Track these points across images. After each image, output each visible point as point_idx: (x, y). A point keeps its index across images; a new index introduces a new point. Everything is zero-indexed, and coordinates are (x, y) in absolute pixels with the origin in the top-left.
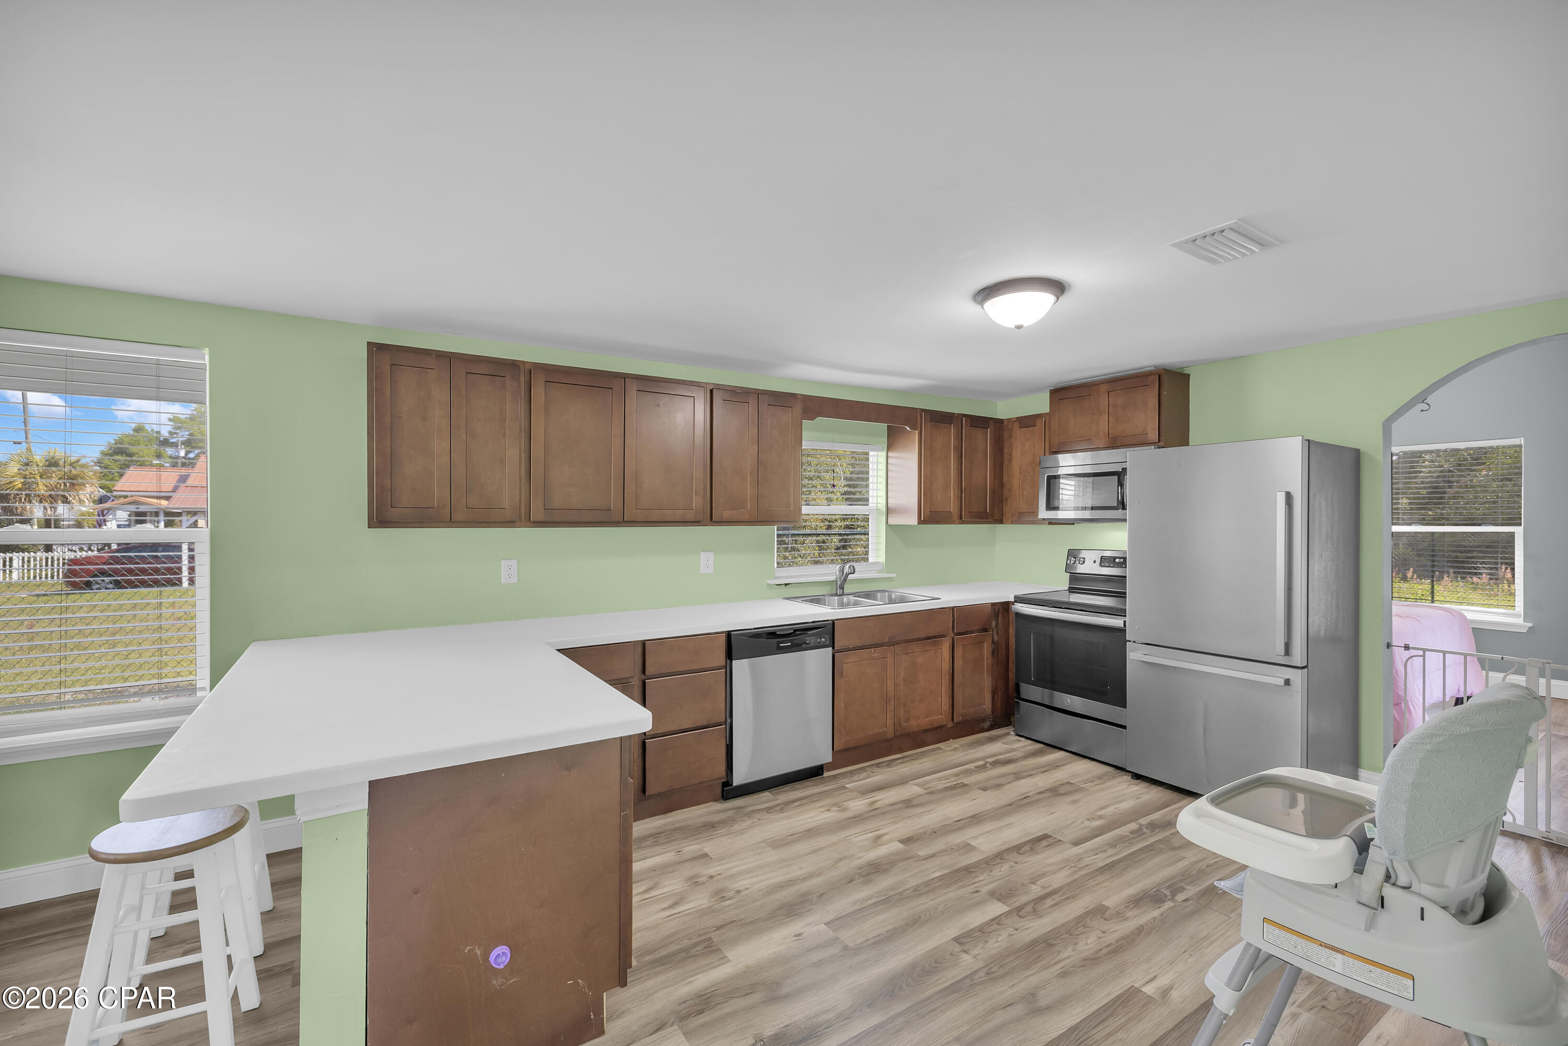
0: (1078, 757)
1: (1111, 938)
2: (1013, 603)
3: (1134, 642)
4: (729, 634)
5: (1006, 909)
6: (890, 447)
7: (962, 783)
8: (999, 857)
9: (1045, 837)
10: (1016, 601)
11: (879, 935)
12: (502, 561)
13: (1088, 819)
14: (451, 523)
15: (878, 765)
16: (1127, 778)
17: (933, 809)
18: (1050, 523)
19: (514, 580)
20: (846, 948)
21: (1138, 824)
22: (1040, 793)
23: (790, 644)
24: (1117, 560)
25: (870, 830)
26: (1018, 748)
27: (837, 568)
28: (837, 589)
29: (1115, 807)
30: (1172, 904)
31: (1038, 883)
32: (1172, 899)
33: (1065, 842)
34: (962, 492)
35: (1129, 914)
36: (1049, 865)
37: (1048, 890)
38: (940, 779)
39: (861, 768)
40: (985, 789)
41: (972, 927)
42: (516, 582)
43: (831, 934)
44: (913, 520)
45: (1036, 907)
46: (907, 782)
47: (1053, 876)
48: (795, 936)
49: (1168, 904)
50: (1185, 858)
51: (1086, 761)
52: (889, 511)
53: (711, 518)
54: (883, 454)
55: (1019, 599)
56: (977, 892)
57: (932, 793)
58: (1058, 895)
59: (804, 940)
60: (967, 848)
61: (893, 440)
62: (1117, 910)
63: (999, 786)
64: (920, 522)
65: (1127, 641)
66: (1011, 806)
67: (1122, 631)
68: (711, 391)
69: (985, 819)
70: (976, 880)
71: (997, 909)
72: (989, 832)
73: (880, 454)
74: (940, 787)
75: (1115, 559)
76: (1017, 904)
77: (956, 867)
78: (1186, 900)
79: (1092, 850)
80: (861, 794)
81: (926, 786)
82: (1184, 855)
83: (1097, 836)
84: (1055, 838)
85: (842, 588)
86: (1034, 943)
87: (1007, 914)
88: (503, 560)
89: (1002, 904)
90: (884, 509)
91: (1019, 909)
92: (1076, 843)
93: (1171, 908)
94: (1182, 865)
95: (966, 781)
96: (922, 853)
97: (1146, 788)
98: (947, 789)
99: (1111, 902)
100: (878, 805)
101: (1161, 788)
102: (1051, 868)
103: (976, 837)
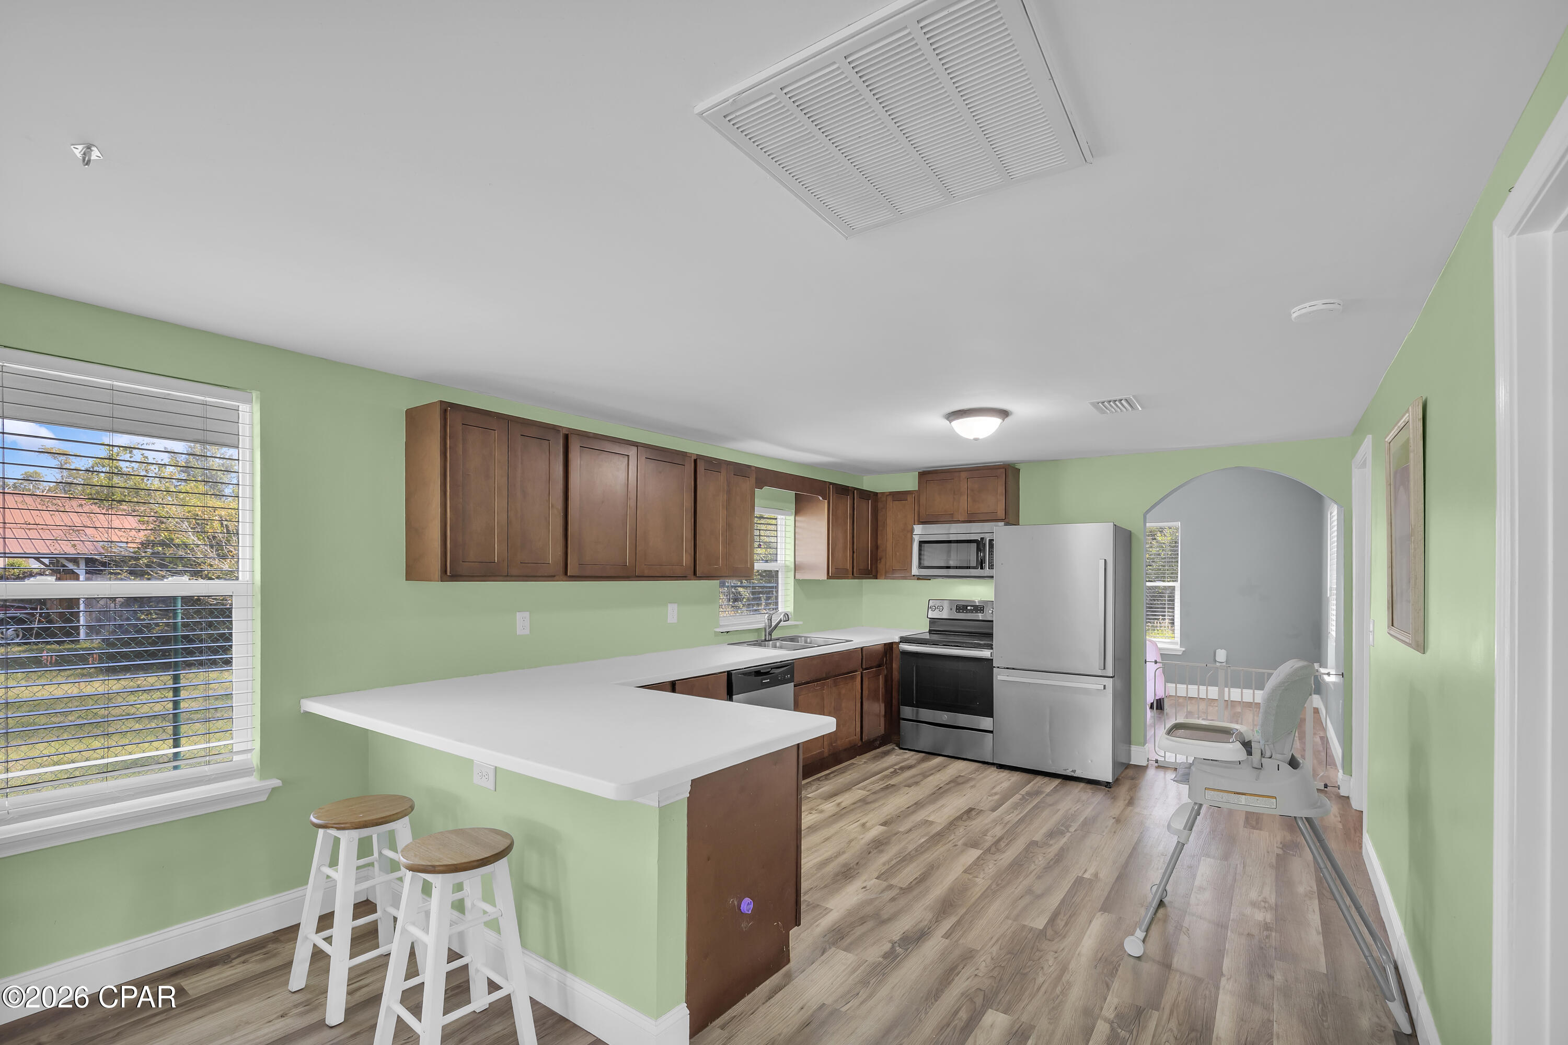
0: (953, 759)
1: (1051, 855)
2: (898, 643)
3: (998, 667)
4: (729, 674)
5: (982, 851)
6: (797, 512)
7: (890, 784)
8: (952, 825)
9: (970, 810)
10: (900, 642)
11: (915, 879)
12: (517, 613)
13: (989, 796)
14: (508, 577)
15: (818, 779)
16: (994, 769)
17: (884, 804)
18: (918, 579)
19: (527, 632)
20: (901, 888)
21: (1020, 794)
22: (947, 784)
23: (769, 680)
24: (969, 608)
25: (853, 821)
26: (909, 757)
27: (766, 617)
28: (765, 635)
29: (1000, 786)
30: (1070, 834)
31: (988, 834)
32: (1068, 831)
33: (986, 811)
34: (853, 552)
35: (1051, 842)
36: (986, 825)
37: (997, 838)
38: (873, 783)
39: (808, 783)
40: (909, 786)
41: (969, 864)
42: (529, 633)
43: (885, 884)
44: (823, 576)
45: (997, 846)
46: (850, 789)
47: (993, 830)
48: (862, 888)
49: (1068, 835)
50: (1060, 809)
51: (960, 761)
52: (796, 568)
53: (694, 574)
54: (793, 517)
55: (904, 640)
56: (955, 845)
57: (874, 793)
58: (1004, 840)
59: (870, 890)
60: (927, 823)
61: (800, 506)
62: (1043, 841)
63: (917, 783)
64: (829, 577)
65: (994, 667)
66: (934, 795)
67: (990, 661)
68: (695, 461)
69: (925, 804)
70: (950, 839)
71: (975, 853)
72: (934, 811)
73: (788, 517)
74: (878, 788)
75: (967, 607)
76: (985, 848)
77: (931, 834)
78: (1075, 830)
79: (1005, 813)
80: (825, 800)
81: (868, 789)
82: (1058, 808)
83: (1001, 805)
84: (978, 809)
85: (770, 634)
86: (1011, 865)
87: (984, 853)
88: (519, 612)
89: (976, 850)
90: (793, 566)
91: (989, 850)
92: (993, 810)
93: (1071, 836)
94: (1060, 814)
95: (892, 782)
96: (902, 829)
97: (1009, 773)
98: (883, 789)
99: (1038, 837)
100: (843, 805)
101: (1018, 772)
102: (989, 826)
103: (929, 815)
